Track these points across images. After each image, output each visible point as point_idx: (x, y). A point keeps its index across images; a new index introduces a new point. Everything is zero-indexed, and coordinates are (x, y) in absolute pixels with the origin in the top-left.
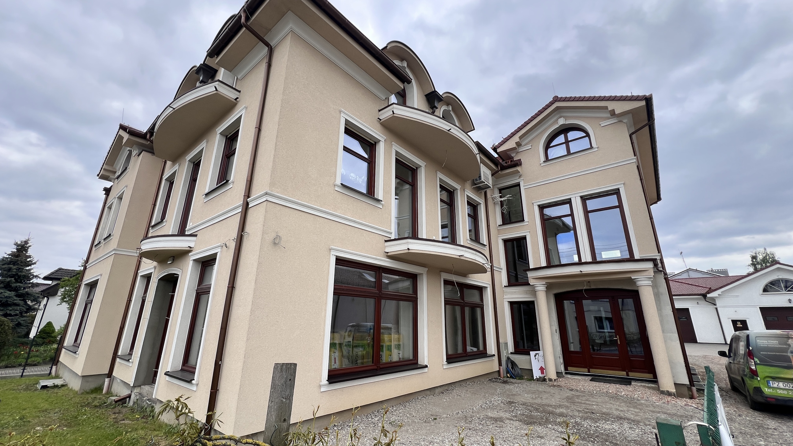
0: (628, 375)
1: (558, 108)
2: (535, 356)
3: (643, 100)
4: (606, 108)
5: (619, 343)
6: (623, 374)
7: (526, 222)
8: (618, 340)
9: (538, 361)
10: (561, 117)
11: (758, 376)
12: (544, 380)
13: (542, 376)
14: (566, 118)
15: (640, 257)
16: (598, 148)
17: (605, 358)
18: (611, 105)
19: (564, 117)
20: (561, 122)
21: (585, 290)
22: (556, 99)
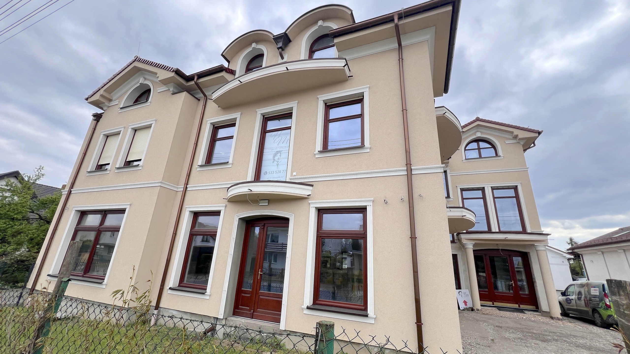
0: (519, 307)
1: (478, 125)
2: (459, 293)
3: (537, 133)
4: (512, 133)
5: (514, 286)
6: (516, 306)
7: (451, 199)
8: (513, 284)
9: (462, 296)
10: (478, 131)
11: (611, 309)
12: (473, 310)
13: (465, 307)
14: (482, 133)
15: (531, 232)
16: (504, 157)
17: (502, 295)
18: (516, 132)
19: (480, 132)
20: (479, 135)
21: (501, 249)
22: (478, 119)
